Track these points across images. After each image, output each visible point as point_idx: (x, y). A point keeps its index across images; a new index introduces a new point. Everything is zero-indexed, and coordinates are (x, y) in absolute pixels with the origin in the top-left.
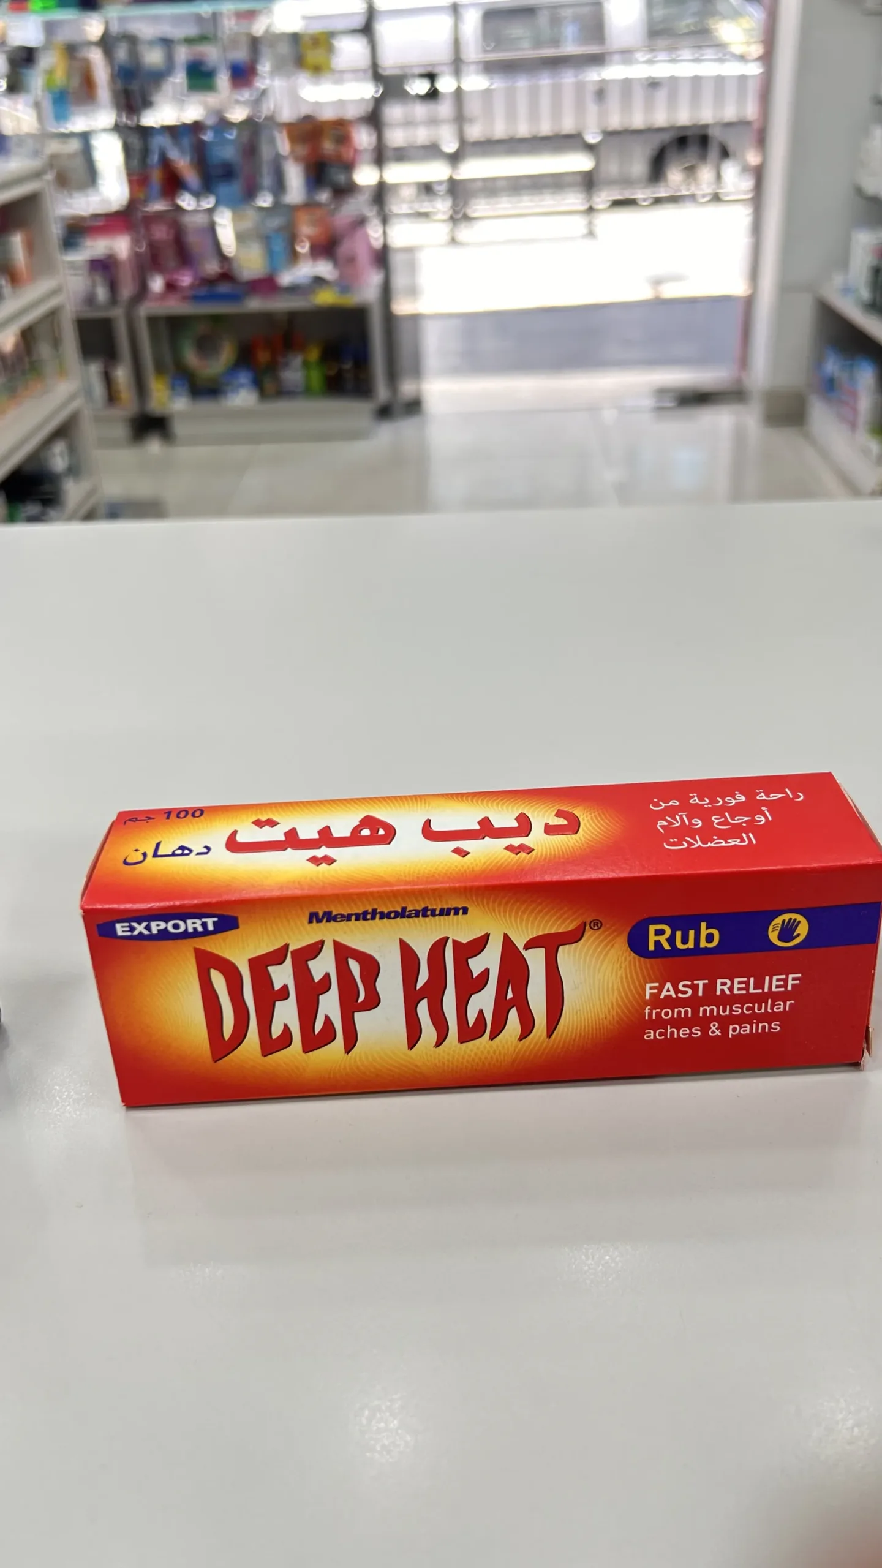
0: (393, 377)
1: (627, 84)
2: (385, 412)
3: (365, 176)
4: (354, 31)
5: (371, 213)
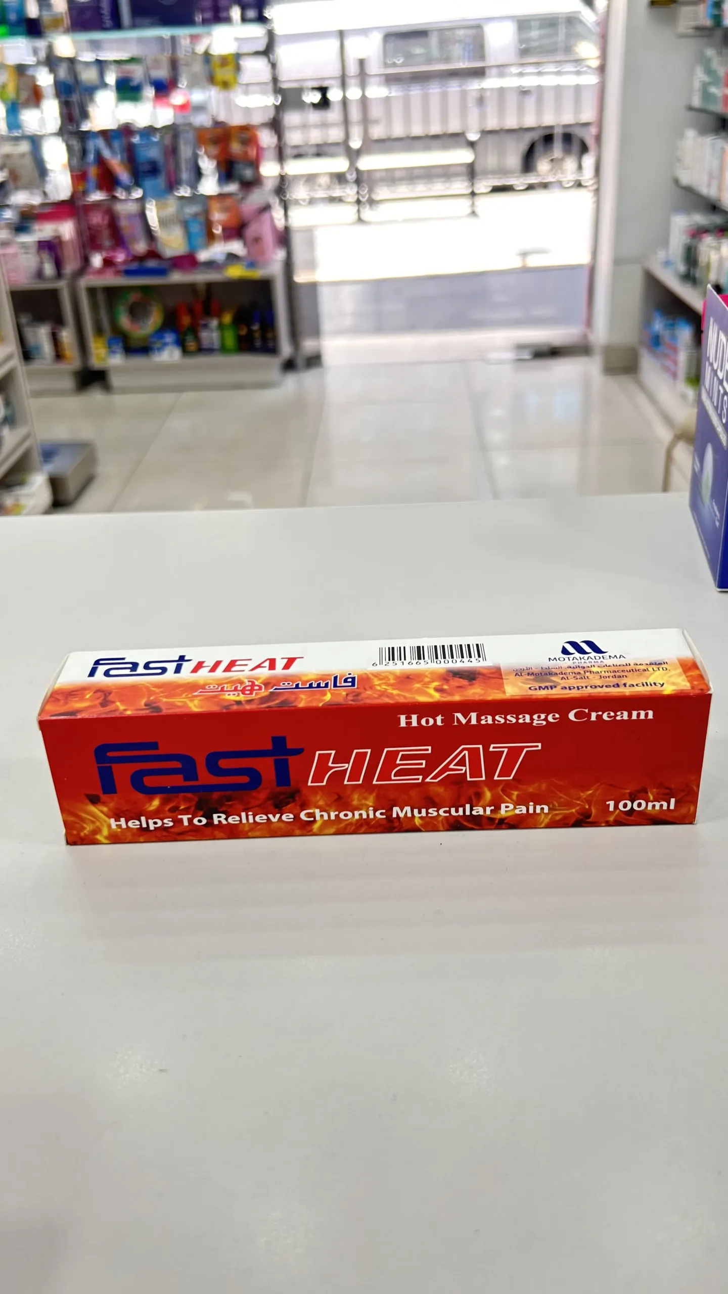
0: (295, 337)
1: (502, 91)
2: (290, 366)
3: (269, 169)
4: (257, 53)
5: (273, 201)
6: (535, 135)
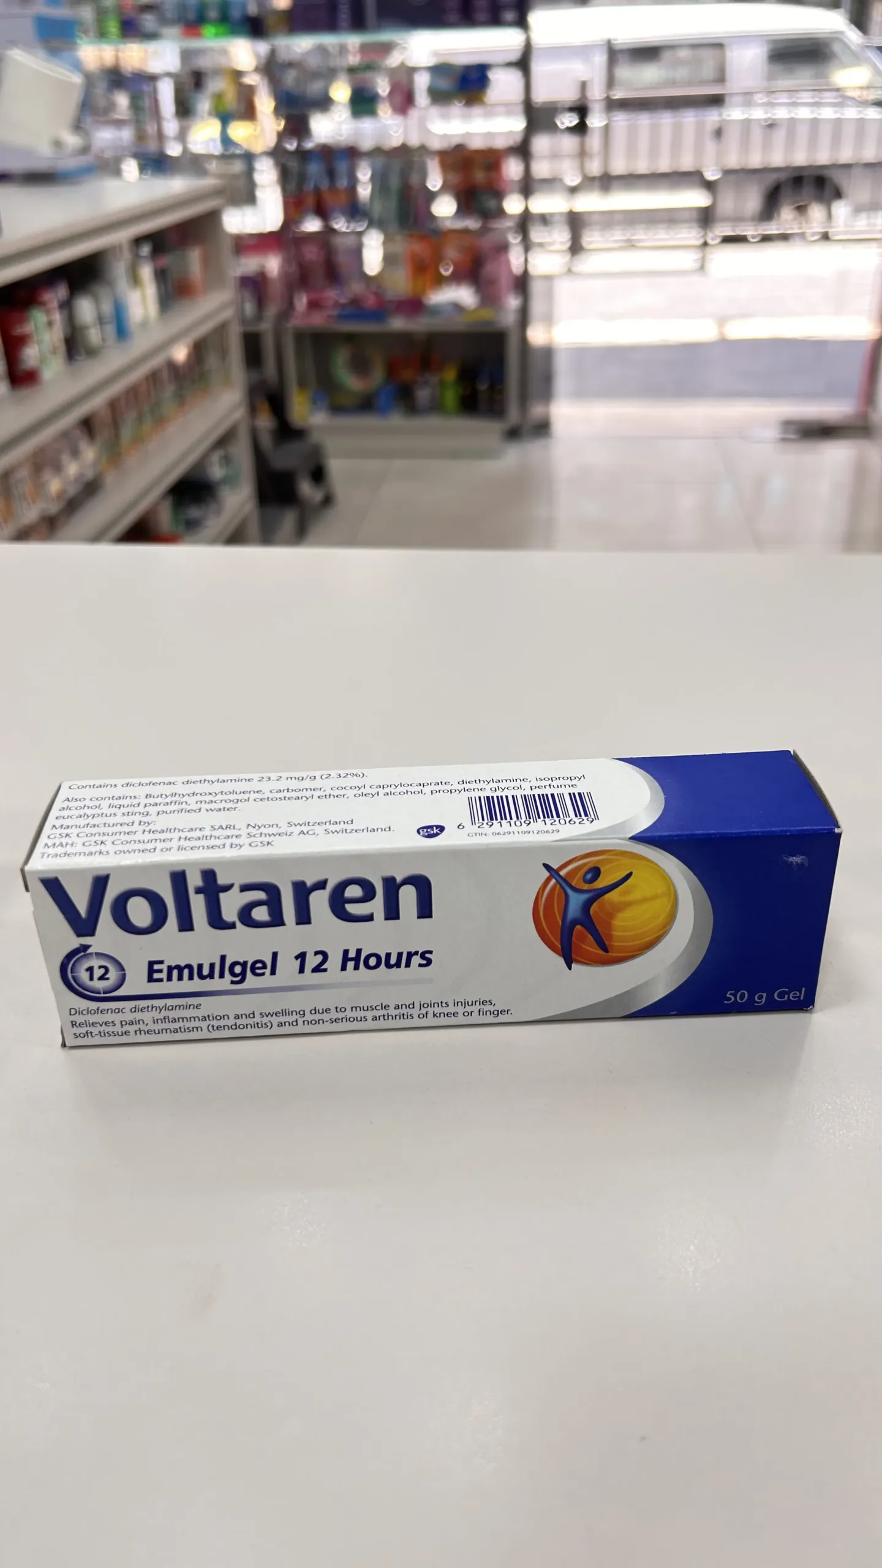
0: (524, 399)
1: (747, 124)
2: (514, 434)
3: (513, 205)
4: (510, 64)
5: (514, 240)
6: (783, 176)
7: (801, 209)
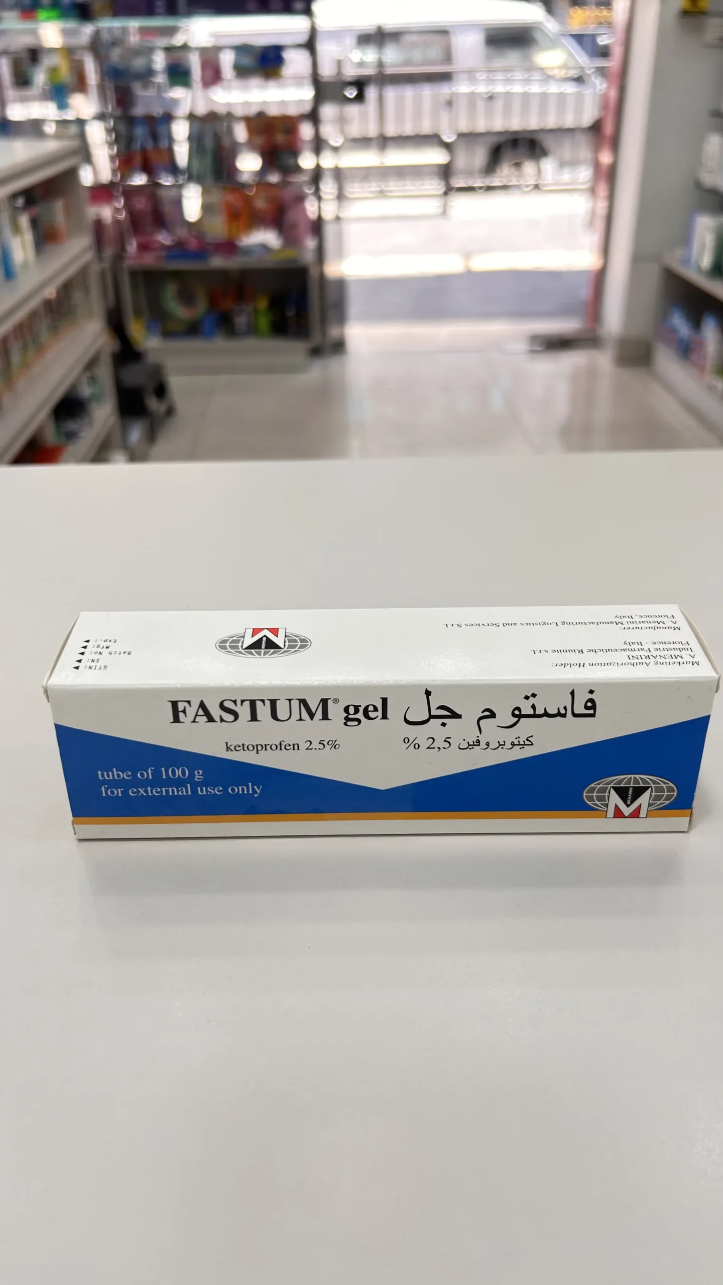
0: (324, 322)
1: (472, 96)
2: (316, 352)
3: (307, 161)
4: (299, 46)
5: (309, 191)
6: (502, 139)
7: (518, 165)
